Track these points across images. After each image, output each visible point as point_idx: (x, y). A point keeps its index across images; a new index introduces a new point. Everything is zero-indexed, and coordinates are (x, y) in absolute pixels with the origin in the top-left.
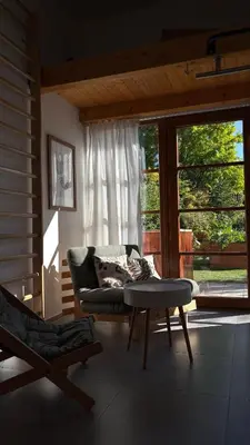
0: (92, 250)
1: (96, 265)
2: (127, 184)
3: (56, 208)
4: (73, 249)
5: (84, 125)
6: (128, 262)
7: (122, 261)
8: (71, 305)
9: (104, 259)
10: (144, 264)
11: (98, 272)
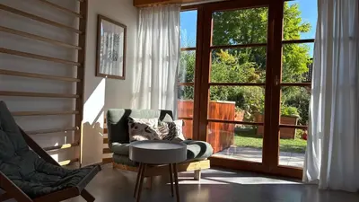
0: (128, 112)
1: (130, 124)
2: (168, 59)
3: (103, 76)
4: (111, 110)
5: (138, 8)
6: (159, 124)
7: (153, 123)
8: (111, 155)
9: (136, 120)
10: (172, 127)
11: (130, 130)
